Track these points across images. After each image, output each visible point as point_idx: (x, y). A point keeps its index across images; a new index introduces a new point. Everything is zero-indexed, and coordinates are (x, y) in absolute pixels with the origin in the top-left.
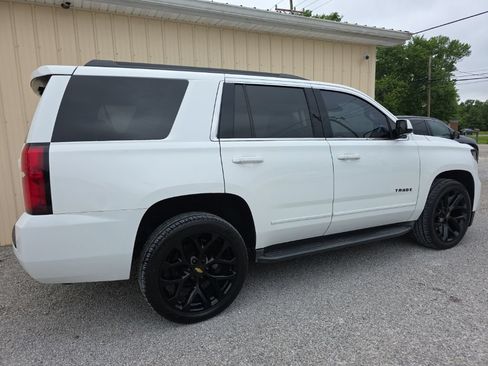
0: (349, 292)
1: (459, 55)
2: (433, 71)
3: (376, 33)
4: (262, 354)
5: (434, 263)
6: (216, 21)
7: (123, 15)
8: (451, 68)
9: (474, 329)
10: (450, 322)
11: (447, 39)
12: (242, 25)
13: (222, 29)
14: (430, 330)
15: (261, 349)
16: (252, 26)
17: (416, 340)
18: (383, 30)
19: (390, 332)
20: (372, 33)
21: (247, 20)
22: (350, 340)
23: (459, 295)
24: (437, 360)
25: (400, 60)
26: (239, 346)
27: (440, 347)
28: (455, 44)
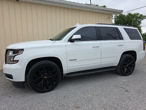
0: (95, 88)
1: (142, 19)
2: (134, 23)
3: (112, 10)
4: (63, 104)
5: (123, 80)
6: (62, 6)
7: (35, 4)
8: (140, 23)
9: (130, 100)
10: (123, 98)
11: (139, 14)
12: (70, 7)
13: (64, 8)
14: (116, 99)
15: (63, 103)
16: (73, 7)
17: (111, 102)
18: (114, 9)
19: (104, 100)
20: (110, 10)
21: (72, 5)
22: (91, 101)
23: (128, 90)
24: (116, 109)
25: (124, 20)
26: (57, 102)
27: (118, 105)
28: (141, 15)
